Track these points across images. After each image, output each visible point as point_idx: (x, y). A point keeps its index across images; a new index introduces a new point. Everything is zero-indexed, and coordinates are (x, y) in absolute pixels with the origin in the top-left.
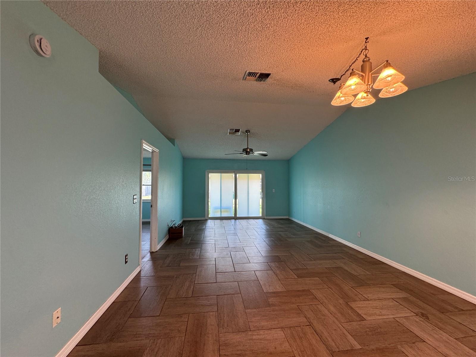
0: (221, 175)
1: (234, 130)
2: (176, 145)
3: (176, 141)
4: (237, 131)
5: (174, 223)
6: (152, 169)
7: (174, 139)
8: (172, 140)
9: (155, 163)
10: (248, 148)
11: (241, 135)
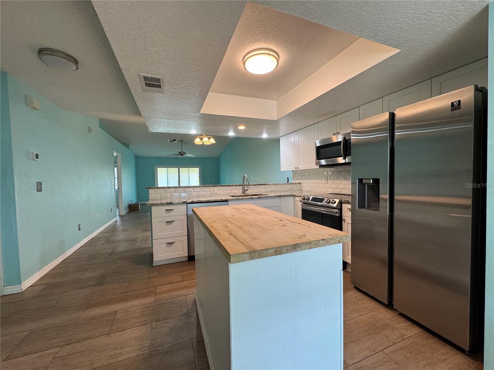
0: (167, 169)
1: (172, 140)
2: (130, 148)
3: (130, 146)
4: (175, 140)
5: (132, 201)
6: (117, 165)
7: (128, 144)
8: (127, 146)
9: (119, 161)
10: (182, 152)
11: (177, 143)
